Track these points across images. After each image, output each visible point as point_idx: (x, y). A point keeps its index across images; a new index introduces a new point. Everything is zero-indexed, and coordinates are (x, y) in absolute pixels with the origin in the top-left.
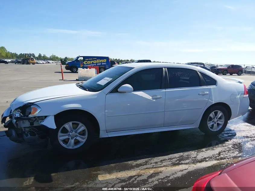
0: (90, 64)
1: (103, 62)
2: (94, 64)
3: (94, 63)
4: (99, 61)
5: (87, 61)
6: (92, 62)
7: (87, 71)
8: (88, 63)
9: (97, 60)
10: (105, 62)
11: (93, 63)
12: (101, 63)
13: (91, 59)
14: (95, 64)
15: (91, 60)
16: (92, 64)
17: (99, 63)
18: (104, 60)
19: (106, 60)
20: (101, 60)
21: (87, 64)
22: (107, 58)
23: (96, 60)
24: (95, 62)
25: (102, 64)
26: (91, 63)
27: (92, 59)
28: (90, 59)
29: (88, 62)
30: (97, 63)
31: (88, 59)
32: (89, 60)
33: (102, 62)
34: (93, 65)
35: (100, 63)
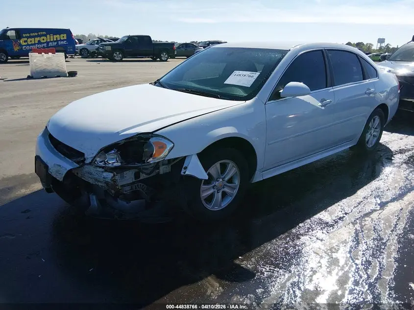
0: (35, 44)
1: (61, 40)
2: (43, 45)
3: (42, 41)
4: (52, 37)
5: (28, 37)
6: (37, 39)
7: (48, 58)
8: (30, 43)
9: (48, 36)
10: (63, 40)
11: (39, 42)
12: (57, 41)
13: (34, 34)
14: (44, 43)
15: (34, 37)
16: (38, 44)
17: (52, 42)
18: (62, 35)
19: (65, 35)
20: (55, 36)
21: (28, 45)
22: (68, 32)
23: (45, 35)
24: (43, 39)
25: (58, 43)
26: (37, 42)
27: (36, 34)
28: (32, 34)
29: (29, 40)
30: (47, 43)
31: (28, 35)
32: (30, 37)
33: (59, 39)
34: (40, 46)
35: (55, 41)
